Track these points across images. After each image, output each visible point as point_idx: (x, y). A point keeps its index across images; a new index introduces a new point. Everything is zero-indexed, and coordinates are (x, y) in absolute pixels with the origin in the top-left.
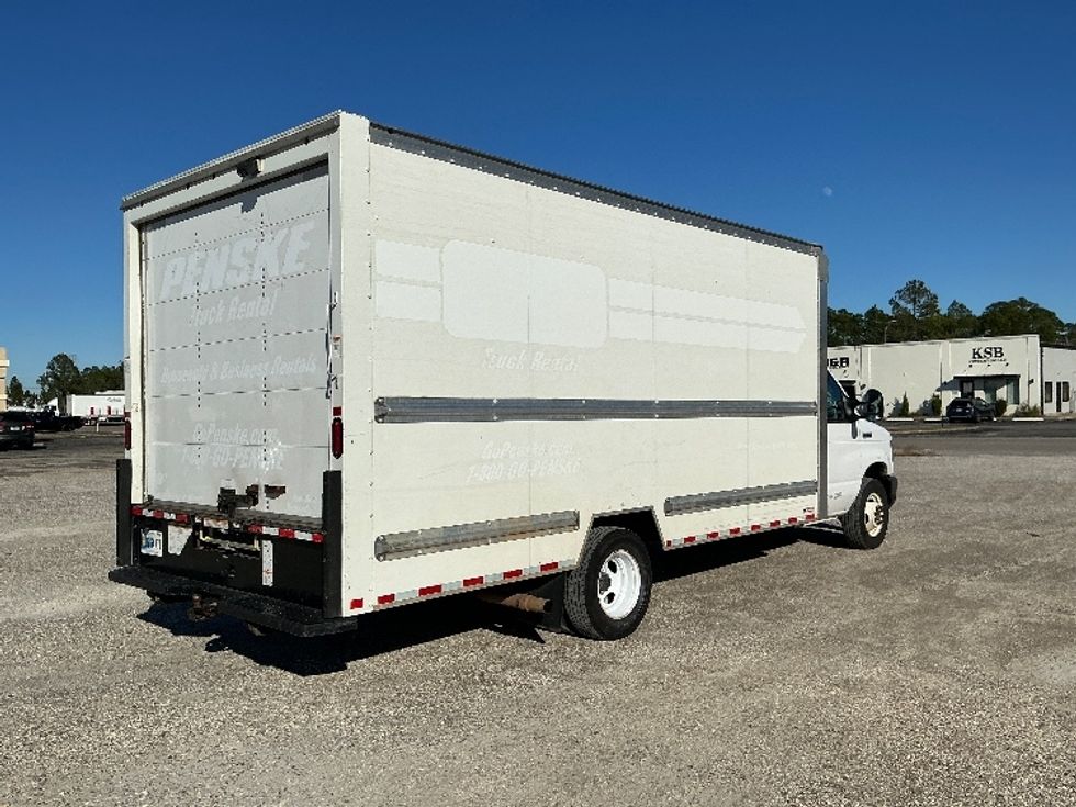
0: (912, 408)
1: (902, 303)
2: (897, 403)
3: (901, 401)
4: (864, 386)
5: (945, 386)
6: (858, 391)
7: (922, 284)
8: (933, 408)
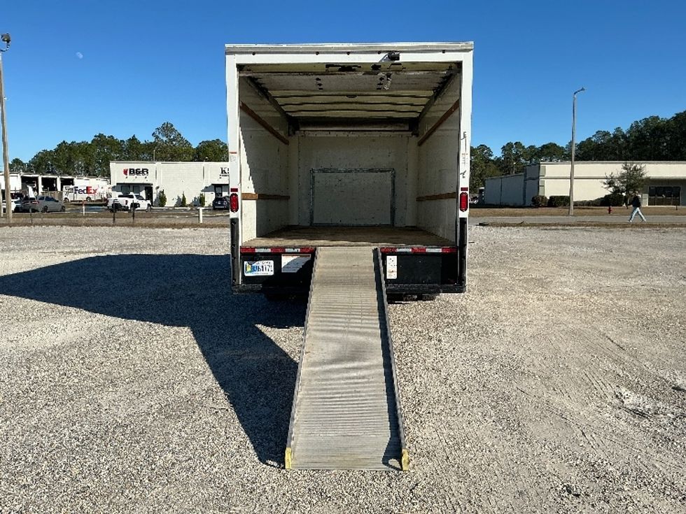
0: (188, 202)
1: (160, 136)
2: (179, 198)
3: (181, 197)
4: (158, 188)
5: (207, 189)
6: (154, 191)
7: (172, 126)
8: (200, 201)
